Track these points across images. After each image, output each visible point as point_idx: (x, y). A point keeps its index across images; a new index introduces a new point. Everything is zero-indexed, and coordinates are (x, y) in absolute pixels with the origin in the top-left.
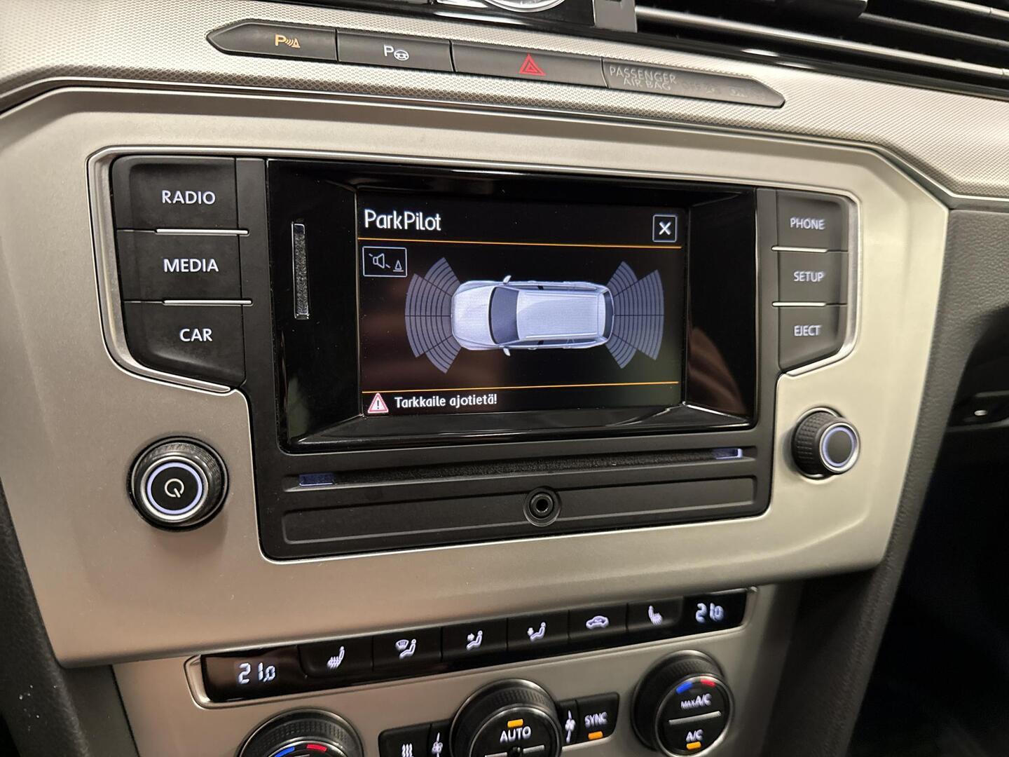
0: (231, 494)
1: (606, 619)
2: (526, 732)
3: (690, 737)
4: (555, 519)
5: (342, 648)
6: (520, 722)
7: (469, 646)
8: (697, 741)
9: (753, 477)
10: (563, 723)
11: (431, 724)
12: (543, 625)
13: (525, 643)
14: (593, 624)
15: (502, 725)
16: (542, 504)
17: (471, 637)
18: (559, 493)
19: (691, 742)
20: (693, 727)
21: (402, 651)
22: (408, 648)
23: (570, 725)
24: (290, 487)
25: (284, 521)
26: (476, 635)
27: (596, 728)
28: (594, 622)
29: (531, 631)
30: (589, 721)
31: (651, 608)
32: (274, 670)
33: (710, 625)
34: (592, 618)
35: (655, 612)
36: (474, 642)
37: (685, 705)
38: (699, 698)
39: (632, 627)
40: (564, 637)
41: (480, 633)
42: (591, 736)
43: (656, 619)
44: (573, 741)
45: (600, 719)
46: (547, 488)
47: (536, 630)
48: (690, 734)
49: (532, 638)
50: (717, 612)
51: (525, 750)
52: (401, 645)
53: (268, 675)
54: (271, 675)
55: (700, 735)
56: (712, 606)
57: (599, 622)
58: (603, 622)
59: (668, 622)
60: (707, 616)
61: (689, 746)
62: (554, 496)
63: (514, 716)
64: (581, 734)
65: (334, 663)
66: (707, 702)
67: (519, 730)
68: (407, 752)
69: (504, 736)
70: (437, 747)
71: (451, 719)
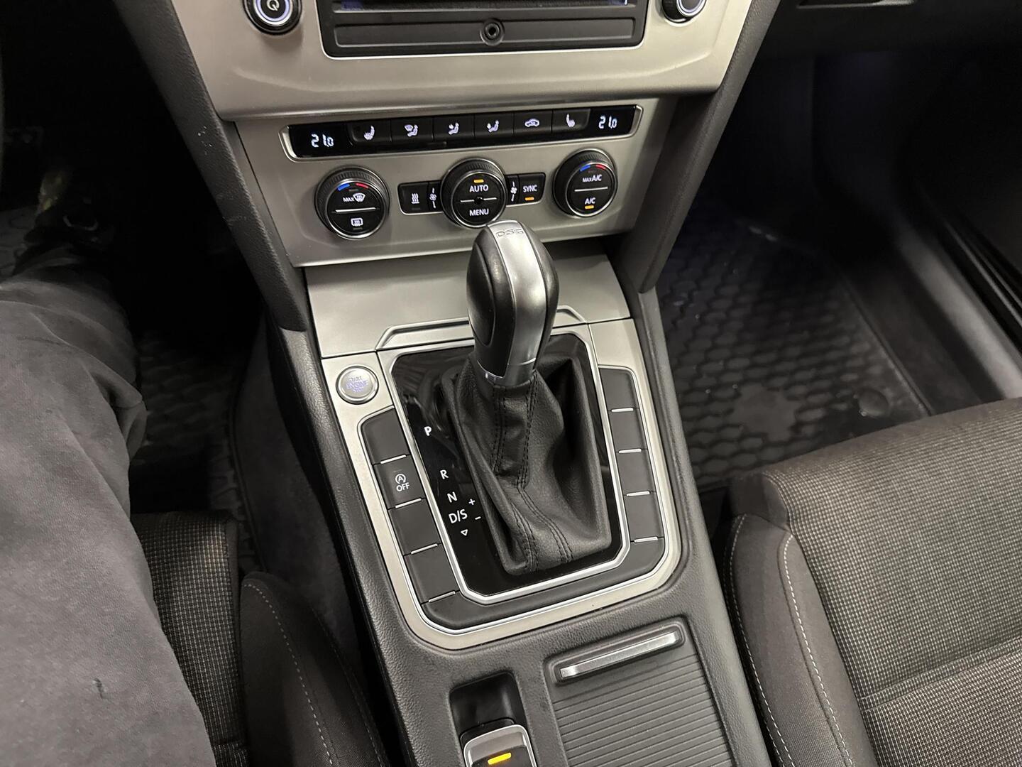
0: (303, 12)
1: (538, 122)
2: (485, 188)
3: (587, 201)
4: (501, 41)
5: (372, 128)
6: (482, 181)
7: (450, 133)
8: (591, 204)
9: (633, 19)
10: (509, 188)
11: (428, 182)
12: (497, 122)
13: (486, 133)
14: (530, 124)
15: (470, 181)
16: (492, 31)
17: (451, 127)
18: (504, 24)
19: (587, 205)
20: (589, 195)
21: (409, 132)
22: (412, 131)
23: (514, 190)
24: (337, 9)
25: (335, 32)
26: (454, 126)
27: (530, 194)
29: (489, 126)
30: (526, 189)
31: (568, 116)
32: (332, 140)
33: (608, 132)
34: (529, 120)
35: (570, 119)
36: (454, 129)
37: (585, 180)
38: (594, 176)
39: (555, 128)
40: (511, 131)
41: (457, 125)
42: (527, 199)
43: (571, 124)
44: (516, 202)
45: (533, 188)
46: (496, 20)
47: (493, 125)
48: (587, 200)
49: (490, 131)
50: (613, 123)
51: (485, 199)
52: (408, 128)
53: (329, 143)
54: (331, 144)
55: (594, 201)
56: (610, 118)
57: (533, 123)
58: (536, 123)
59: (579, 127)
60: (606, 125)
61: (586, 208)
62: (500, 26)
63: (478, 177)
64: (520, 198)
65: (369, 136)
66: (600, 180)
67: (481, 186)
68: (415, 198)
69: (472, 189)
70: (433, 197)
71: (441, 181)
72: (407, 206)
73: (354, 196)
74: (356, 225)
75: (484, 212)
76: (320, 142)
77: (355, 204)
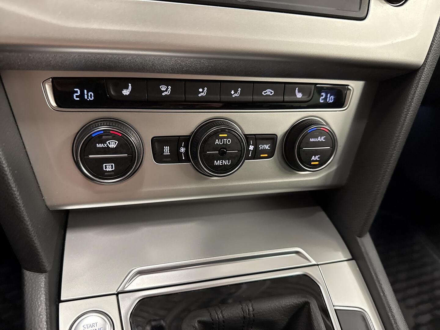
1: (273, 92)
2: (228, 141)
5: (130, 85)
6: (226, 135)
7: (199, 94)
8: (316, 161)
11: (179, 136)
13: (229, 98)
14: (266, 94)
17: (201, 90)
19: (313, 161)
20: (315, 153)
21: (164, 91)
22: (166, 90)
23: (251, 148)
26: (203, 90)
27: (264, 151)
28: (266, 92)
29: (233, 92)
30: (261, 147)
31: (297, 89)
32: (93, 95)
34: (266, 90)
35: (299, 92)
36: (203, 93)
37: (312, 140)
38: (319, 137)
39: (287, 98)
40: (251, 97)
41: (206, 89)
42: (261, 156)
43: (299, 95)
44: (254, 157)
45: (267, 147)
47: (236, 92)
48: (313, 157)
49: (233, 96)
50: (331, 99)
51: (228, 152)
52: (163, 88)
53: (90, 97)
54: (91, 98)
55: (318, 158)
56: (329, 95)
57: (269, 92)
58: (271, 93)
59: (306, 98)
60: (325, 100)
61: (312, 163)
63: (223, 132)
64: (256, 155)
65: (126, 92)
66: (324, 141)
67: (225, 140)
68: (167, 150)
69: (217, 142)
70: (183, 150)
71: (190, 136)
72: (159, 157)
73: (107, 142)
74: (107, 170)
75: (226, 162)
76: (82, 96)
77: (108, 150)
